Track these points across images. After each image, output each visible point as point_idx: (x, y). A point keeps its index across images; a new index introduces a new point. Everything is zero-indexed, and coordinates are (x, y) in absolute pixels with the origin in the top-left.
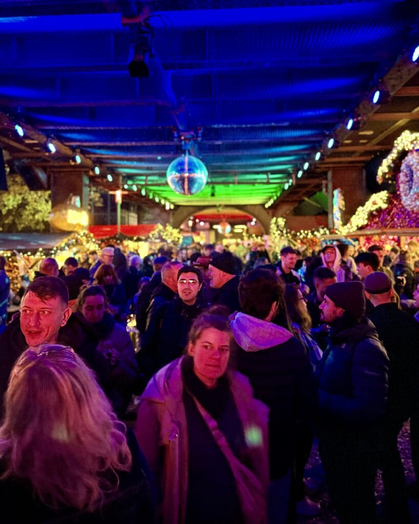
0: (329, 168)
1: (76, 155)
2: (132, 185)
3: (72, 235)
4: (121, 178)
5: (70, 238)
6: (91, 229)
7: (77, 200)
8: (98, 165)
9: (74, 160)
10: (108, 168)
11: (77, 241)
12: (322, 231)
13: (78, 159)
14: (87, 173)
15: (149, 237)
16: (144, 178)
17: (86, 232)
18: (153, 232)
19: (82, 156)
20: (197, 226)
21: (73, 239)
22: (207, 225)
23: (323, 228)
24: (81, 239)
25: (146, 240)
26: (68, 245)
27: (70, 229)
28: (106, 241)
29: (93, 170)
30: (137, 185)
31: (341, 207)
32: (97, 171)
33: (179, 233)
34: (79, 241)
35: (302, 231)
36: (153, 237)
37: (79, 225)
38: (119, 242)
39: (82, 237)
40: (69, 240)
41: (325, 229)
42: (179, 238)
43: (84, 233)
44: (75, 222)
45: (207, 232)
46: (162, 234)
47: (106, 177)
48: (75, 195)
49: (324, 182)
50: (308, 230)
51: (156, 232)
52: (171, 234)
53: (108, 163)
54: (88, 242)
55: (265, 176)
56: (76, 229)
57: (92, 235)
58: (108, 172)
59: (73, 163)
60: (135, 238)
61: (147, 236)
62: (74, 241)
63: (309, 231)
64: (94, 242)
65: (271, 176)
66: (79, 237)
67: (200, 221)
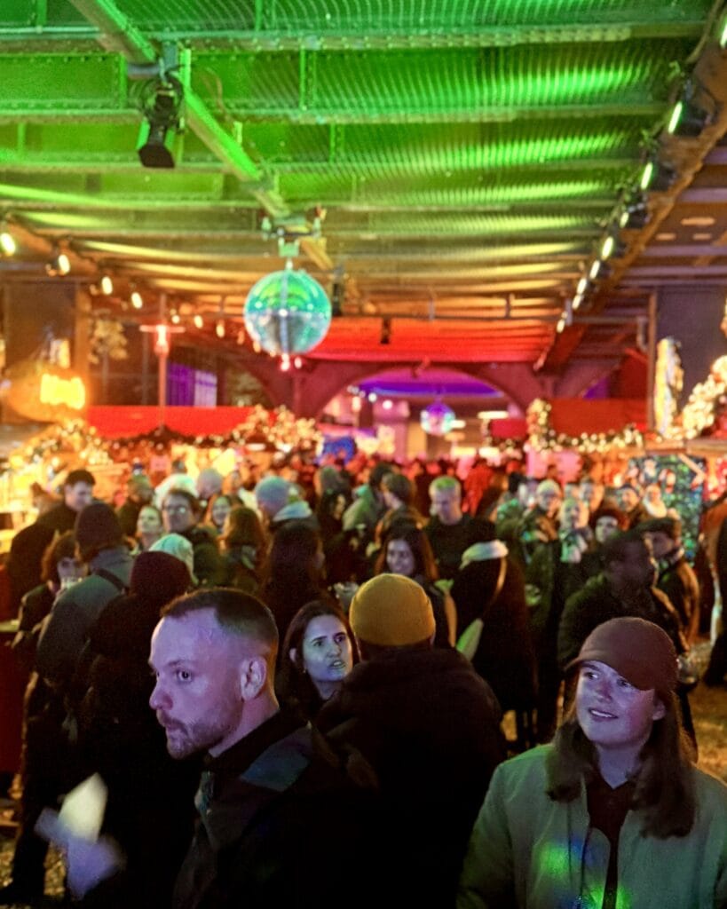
0: (651, 287)
1: (60, 254)
2: (193, 315)
3: (50, 430)
4: (163, 299)
5: (44, 435)
6: (92, 415)
7: (61, 350)
8: (109, 271)
9: (55, 266)
10: (133, 279)
11: (59, 443)
12: (629, 435)
13: (65, 264)
14: (85, 286)
15: (232, 439)
16: (217, 299)
17: (81, 423)
18: (242, 427)
19: (73, 255)
20: (377, 411)
21: (51, 438)
22: (404, 410)
23: (632, 430)
24: (70, 439)
25: (225, 445)
26: (39, 452)
27: (47, 417)
28: (131, 445)
29: (98, 284)
30: (204, 315)
31: (673, 382)
32: (107, 286)
33: (315, 428)
34: (64, 444)
35: (584, 436)
36: (242, 436)
37: (63, 407)
38: (160, 447)
39: (71, 434)
40: (42, 441)
41: (636, 432)
42: (314, 443)
43: (76, 427)
44: (55, 401)
45: (401, 428)
46: (265, 430)
47: (127, 299)
48: (59, 336)
49: (641, 320)
50: (598, 433)
51: (249, 426)
52: (292, 431)
53: (131, 269)
54: (84, 445)
55: (501, 302)
56: (58, 417)
57: (93, 430)
58: (132, 286)
59: (52, 273)
60: (199, 439)
61: (227, 437)
62: (53, 442)
63: (602, 436)
64: (98, 447)
65: (515, 302)
66: (64, 434)
67: (381, 399)
